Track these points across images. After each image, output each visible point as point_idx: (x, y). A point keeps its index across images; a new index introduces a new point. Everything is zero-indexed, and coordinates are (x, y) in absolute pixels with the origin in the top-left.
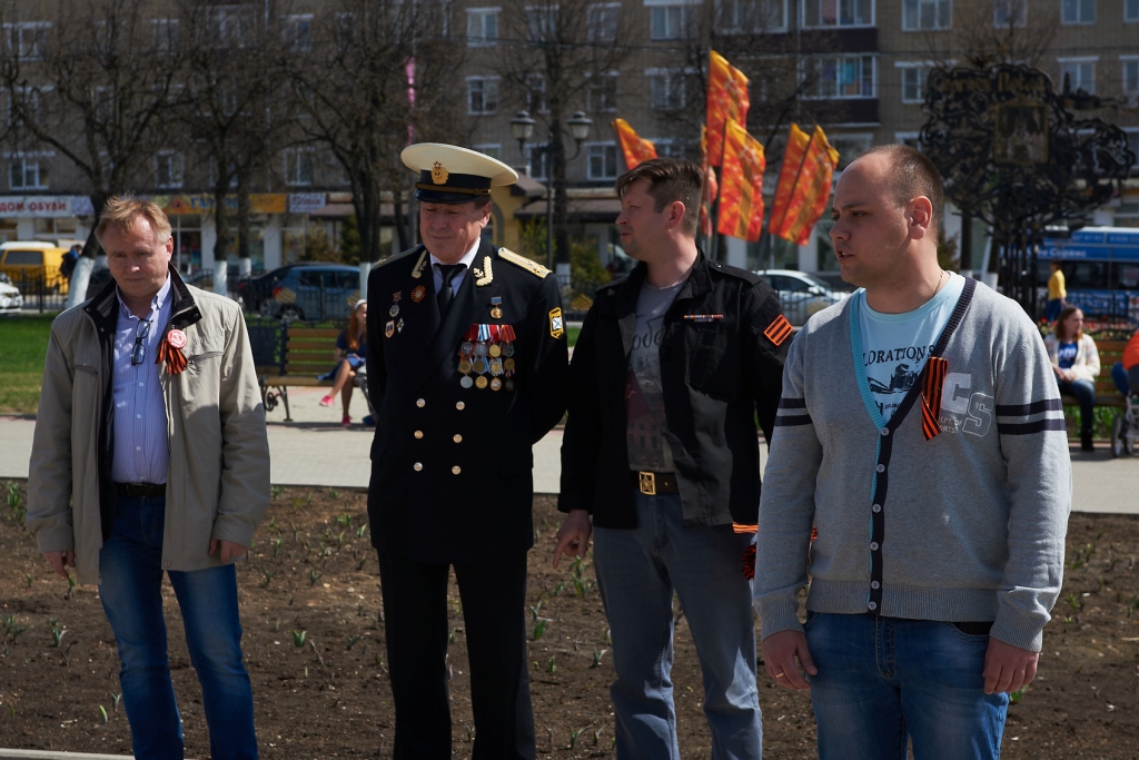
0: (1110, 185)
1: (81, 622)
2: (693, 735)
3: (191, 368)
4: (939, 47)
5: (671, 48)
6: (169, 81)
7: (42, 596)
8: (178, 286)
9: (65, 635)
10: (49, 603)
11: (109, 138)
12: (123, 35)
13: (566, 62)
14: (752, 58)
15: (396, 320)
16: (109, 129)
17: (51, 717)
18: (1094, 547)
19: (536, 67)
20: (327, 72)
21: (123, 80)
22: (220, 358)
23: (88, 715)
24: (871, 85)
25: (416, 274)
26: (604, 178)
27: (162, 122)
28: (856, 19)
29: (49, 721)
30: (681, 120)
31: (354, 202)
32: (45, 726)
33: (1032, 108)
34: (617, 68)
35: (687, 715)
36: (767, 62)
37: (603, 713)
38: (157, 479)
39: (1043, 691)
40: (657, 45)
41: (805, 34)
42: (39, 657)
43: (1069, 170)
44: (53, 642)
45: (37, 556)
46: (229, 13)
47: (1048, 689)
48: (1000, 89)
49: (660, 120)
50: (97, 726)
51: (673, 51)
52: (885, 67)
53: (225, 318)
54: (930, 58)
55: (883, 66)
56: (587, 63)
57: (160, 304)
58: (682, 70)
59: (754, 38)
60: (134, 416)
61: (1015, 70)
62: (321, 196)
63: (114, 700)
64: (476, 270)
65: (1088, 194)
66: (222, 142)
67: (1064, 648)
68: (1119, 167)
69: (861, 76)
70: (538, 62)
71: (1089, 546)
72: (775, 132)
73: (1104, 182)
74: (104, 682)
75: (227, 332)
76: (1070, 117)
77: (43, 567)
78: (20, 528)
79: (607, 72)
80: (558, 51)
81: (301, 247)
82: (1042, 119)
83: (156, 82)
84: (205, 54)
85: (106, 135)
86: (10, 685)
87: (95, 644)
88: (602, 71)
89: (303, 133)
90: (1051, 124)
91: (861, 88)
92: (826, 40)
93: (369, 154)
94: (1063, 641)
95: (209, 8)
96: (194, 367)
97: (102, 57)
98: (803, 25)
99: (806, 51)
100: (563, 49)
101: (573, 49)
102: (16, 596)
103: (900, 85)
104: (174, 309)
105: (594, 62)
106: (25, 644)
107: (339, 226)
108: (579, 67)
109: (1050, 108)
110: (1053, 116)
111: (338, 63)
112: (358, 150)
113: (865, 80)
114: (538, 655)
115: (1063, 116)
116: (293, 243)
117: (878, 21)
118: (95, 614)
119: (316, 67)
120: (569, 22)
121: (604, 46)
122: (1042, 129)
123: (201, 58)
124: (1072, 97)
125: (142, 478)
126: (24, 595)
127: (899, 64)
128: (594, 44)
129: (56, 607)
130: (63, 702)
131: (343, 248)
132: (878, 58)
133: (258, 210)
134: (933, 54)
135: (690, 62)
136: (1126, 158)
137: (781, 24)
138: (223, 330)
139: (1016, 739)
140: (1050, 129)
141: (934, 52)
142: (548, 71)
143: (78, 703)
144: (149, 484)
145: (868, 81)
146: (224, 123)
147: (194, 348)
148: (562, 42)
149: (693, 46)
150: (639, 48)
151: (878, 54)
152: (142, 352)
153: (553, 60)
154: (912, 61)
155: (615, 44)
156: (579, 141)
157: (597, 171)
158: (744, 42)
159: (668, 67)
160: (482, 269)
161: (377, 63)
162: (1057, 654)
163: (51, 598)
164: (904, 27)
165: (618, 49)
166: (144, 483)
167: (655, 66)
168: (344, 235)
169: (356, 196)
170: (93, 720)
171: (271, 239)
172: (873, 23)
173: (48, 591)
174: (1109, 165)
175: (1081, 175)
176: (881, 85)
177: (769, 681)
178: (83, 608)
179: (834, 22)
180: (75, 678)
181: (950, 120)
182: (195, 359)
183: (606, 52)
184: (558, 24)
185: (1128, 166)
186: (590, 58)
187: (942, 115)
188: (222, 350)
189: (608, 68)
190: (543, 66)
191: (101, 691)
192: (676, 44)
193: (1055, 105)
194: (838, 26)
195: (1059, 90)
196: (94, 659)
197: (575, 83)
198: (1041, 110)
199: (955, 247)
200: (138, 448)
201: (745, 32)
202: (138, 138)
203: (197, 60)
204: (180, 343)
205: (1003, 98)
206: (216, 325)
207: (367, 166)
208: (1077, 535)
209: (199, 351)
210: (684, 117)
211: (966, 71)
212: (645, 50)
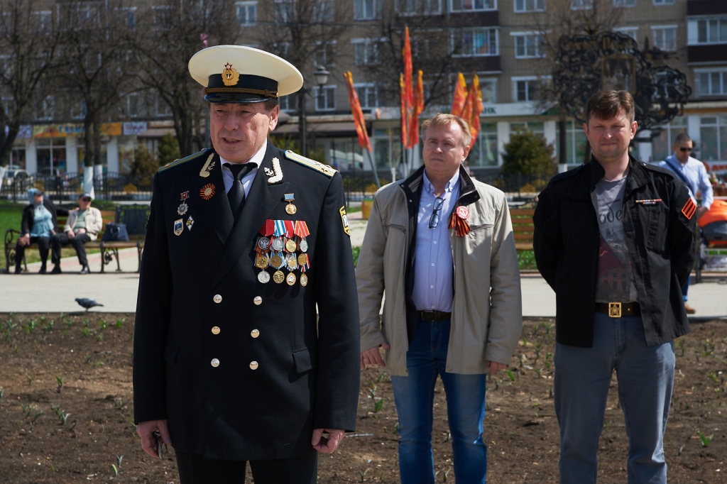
0: (676, 108)
1: (73, 408)
2: (506, 473)
3: (472, 234)
4: (542, 22)
5: (372, 25)
6: (53, 51)
7: (42, 391)
8: (464, 177)
9: (68, 417)
10: (48, 395)
11: (15, 88)
12: (22, 22)
13: (305, 35)
14: (424, 31)
15: (185, 218)
16: (14, 83)
17: (79, 473)
18: (712, 341)
19: (286, 39)
20: (156, 43)
21: (23, 50)
22: (492, 229)
23: (103, 470)
24: (495, 47)
25: (204, 173)
26: (326, 109)
27: (48, 79)
28: (485, 5)
29: (78, 476)
30: (379, 71)
31: (175, 127)
32: (77, 479)
33: (625, 60)
34: (337, 39)
35: (498, 460)
36: (433, 33)
37: (441, 460)
38: (444, 308)
39: (721, 437)
40: (363, 23)
41: (453, 15)
42: (56, 432)
43: (649, 98)
44: (60, 422)
45: (26, 364)
46: (92, 7)
47: (724, 437)
48: (604, 48)
49: (365, 71)
50: (111, 478)
51: (373, 27)
52: (504, 35)
53: (496, 202)
54: (536, 29)
55: (503, 35)
56: (318, 36)
57: (451, 188)
58: (379, 39)
59: (424, 18)
60: (430, 265)
61: (613, 35)
62: (144, 124)
63: (118, 460)
64: (266, 169)
65: (663, 113)
66: (89, 90)
67: (723, 409)
68: (681, 96)
69: (489, 42)
70: (287, 35)
71: (708, 340)
72: (439, 78)
73: (672, 106)
74: (105, 448)
75: (497, 211)
76: (649, 65)
77: (33, 371)
78: (8, 346)
79: (331, 41)
80: (299, 29)
81: (133, 158)
82: (632, 67)
83: (44, 52)
84: (77, 33)
85: (12, 86)
86: (42, 452)
87: (87, 422)
88: (328, 40)
89: (142, 84)
90: (637, 69)
91: (489, 49)
92: (470, 19)
93: (185, 97)
94: (720, 404)
95: (79, 3)
96: (473, 233)
97: (8, 36)
98: (451, 10)
99: (458, 26)
100: (302, 27)
101: (309, 27)
102: (23, 391)
103: (513, 47)
104: (461, 192)
105: (323, 35)
106: (42, 424)
107: (156, 143)
108: (314, 37)
109: (636, 60)
110: (639, 65)
111: (164, 38)
112: (177, 94)
113: (491, 44)
114: (384, 422)
115: (645, 64)
116: (127, 154)
117: (499, 7)
118: (80, 402)
119: (149, 41)
120: (306, 9)
121: (329, 25)
122: (632, 73)
123: (74, 36)
124: (650, 52)
125: (433, 307)
126: (30, 390)
127: (513, 34)
128: (322, 24)
129: (53, 398)
130: (82, 462)
131: (160, 157)
132: (499, 30)
133: (105, 134)
134: (538, 27)
135: (384, 34)
136: (685, 91)
137: (437, 9)
138: (494, 210)
139: (718, 470)
140: (637, 73)
141: (538, 25)
142: (293, 41)
143: (92, 462)
144: (437, 312)
145: (493, 45)
146: (90, 78)
147: (473, 219)
148: (302, 22)
149: (386, 23)
150: (351, 26)
151: (499, 27)
152: (437, 220)
153: (296, 34)
154: (524, 31)
155: (335, 24)
156: (321, 85)
157: (321, 105)
158: (418, 21)
159: (370, 37)
160: (272, 168)
161: (190, 37)
162: (720, 412)
163: (48, 392)
164: (515, 10)
165: (338, 27)
166: (434, 311)
167: (361, 37)
168: (160, 149)
169: (176, 123)
170: (107, 474)
171: (112, 153)
172: (495, 8)
173: (44, 388)
174: (675, 96)
175: (657, 101)
176: (502, 47)
177: (541, 435)
178: (71, 398)
179: (471, 7)
180: (84, 445)
181: (573, 68)
182: (474, 228)
183: (330, 29)
184: (299, 11)
185: (687, 96)
186: (320, 32)
187: (568, 65)
188: (493, 223)
189: (331, 38)
190: (290, 38)
191: (105, 454)
192: (374, 23)
193: (640, 57)
194: (474, 10)
195: (641, 48)
196: (92, 432)
197: (310, 49)
198: (631, 61)
199: (553, 149)
200: (432, 287)
201: (419, 14)
202: (33, 88)
203: (72, 38)
204: (465, 215)
205: (607, 53)
206: (489, 206)
207: (184, 104)
208: (696, 334)
209: (477, 223)
210: (381, 69)
211: (583, 37)
212: (355, 27)
